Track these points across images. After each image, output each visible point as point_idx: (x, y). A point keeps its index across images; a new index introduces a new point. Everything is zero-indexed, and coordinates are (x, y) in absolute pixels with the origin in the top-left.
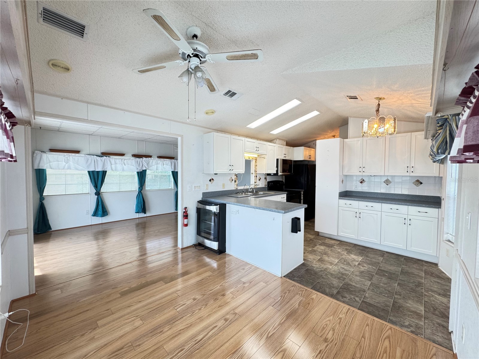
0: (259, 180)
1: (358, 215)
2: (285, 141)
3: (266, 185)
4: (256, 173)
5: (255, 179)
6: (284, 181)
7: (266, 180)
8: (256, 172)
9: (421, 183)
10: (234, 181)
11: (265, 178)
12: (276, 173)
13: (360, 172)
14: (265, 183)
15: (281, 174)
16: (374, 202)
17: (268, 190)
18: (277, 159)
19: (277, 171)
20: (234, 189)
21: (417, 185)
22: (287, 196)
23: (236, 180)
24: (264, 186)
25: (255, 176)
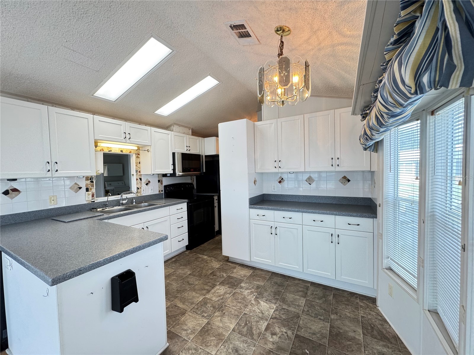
0: (147, 184)
1: (274, 231)
2: (189, 129)
3: (162, 191)
4: (139, 174)
5: (137, 184)
6: (195, 183)
7: (162, 184)
8: (140, 172)
9: (349, 181)
10: (84, 189)
11: (159, 181)
12: (172, 172)
13: (275, 167)
14: (159, 187)
15: (181, 174)
16: (293, 211)
17: (165, 197)
18: (173, 153)
19: (174, 170)
20: (85, 202)
21: (344, 184)
22: (188, 206)
23: (90, 187)
24: (158, 193)
25: (137, 179)
